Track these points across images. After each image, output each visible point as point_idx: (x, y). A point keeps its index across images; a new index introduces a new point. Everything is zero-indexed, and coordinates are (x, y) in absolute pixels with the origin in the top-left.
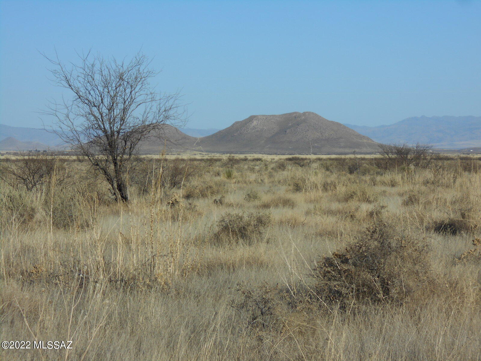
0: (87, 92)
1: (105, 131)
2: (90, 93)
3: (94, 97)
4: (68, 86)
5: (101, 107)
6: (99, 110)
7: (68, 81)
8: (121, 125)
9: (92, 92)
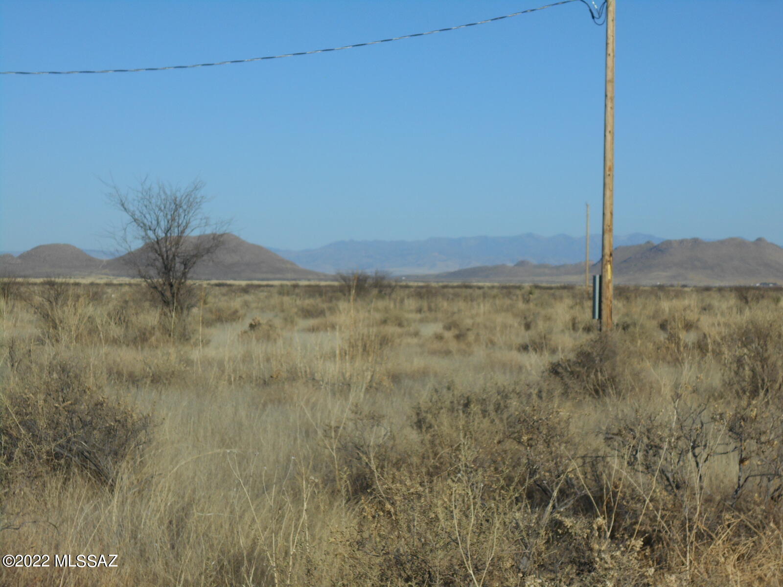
0: (143, 216)
1: (161, 255)
2: (145, 217)
3: (150, 220)
4: (123, 209)
5: (156, 231)
6: (155, 234)
7: (123, 205)
8: (177, 248)
9: (148, 216)
